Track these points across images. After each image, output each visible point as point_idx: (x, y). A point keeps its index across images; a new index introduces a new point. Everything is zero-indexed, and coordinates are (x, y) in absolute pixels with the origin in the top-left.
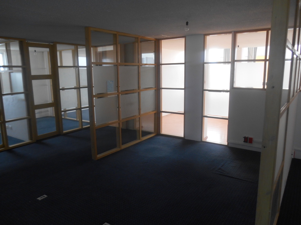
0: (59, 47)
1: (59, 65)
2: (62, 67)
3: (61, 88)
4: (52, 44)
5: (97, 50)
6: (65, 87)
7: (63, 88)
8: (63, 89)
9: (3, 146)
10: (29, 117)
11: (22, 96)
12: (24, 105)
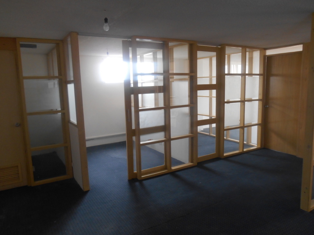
0: (228, 50)
1: (226, 72)
2: (229, 74)
3: (226, 100)
4: (220, 47)
5: (265, 53)
6: (231, 100)
7: (228, 100)
8: (228, 102)
9: (165, 168)
10: (191, 134)
11: (187, 110)
12: (187, 120)
